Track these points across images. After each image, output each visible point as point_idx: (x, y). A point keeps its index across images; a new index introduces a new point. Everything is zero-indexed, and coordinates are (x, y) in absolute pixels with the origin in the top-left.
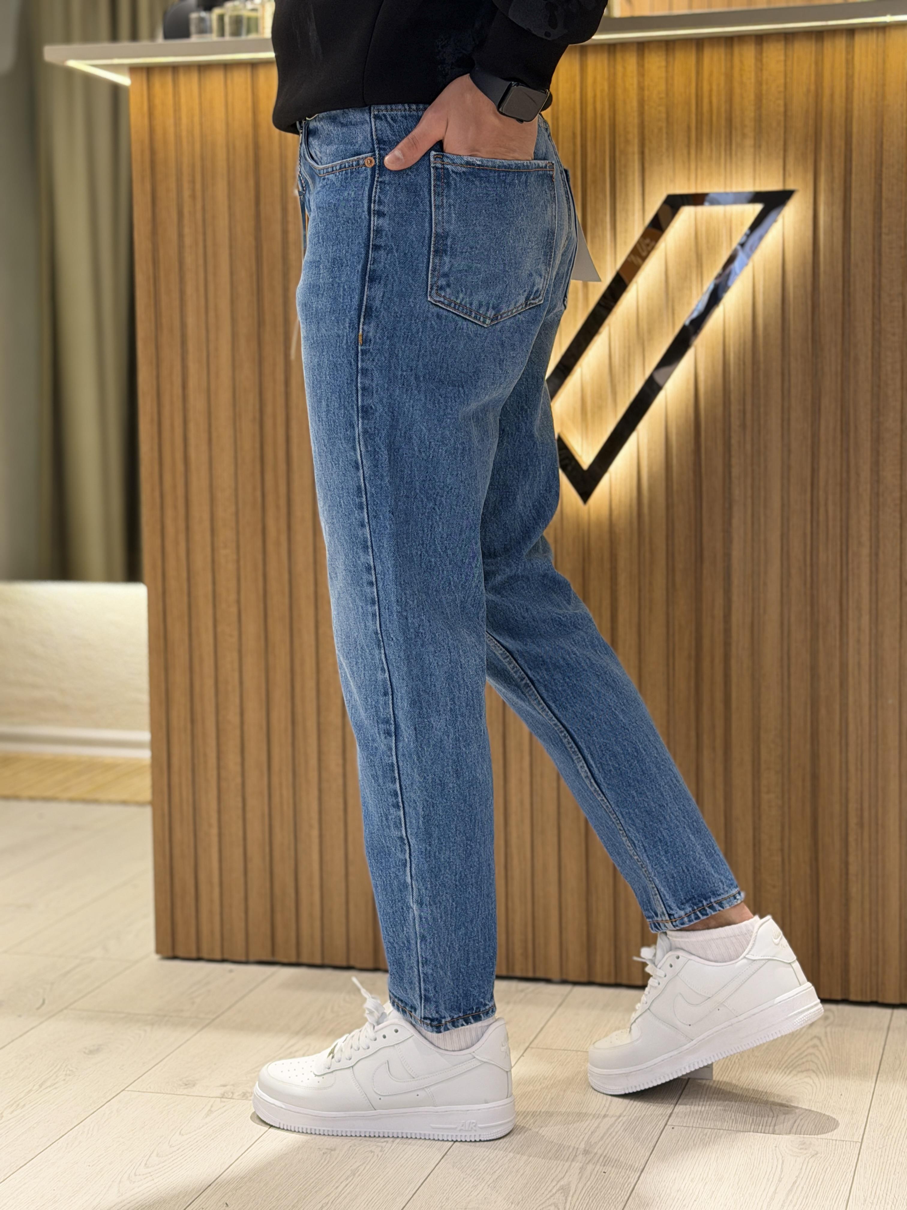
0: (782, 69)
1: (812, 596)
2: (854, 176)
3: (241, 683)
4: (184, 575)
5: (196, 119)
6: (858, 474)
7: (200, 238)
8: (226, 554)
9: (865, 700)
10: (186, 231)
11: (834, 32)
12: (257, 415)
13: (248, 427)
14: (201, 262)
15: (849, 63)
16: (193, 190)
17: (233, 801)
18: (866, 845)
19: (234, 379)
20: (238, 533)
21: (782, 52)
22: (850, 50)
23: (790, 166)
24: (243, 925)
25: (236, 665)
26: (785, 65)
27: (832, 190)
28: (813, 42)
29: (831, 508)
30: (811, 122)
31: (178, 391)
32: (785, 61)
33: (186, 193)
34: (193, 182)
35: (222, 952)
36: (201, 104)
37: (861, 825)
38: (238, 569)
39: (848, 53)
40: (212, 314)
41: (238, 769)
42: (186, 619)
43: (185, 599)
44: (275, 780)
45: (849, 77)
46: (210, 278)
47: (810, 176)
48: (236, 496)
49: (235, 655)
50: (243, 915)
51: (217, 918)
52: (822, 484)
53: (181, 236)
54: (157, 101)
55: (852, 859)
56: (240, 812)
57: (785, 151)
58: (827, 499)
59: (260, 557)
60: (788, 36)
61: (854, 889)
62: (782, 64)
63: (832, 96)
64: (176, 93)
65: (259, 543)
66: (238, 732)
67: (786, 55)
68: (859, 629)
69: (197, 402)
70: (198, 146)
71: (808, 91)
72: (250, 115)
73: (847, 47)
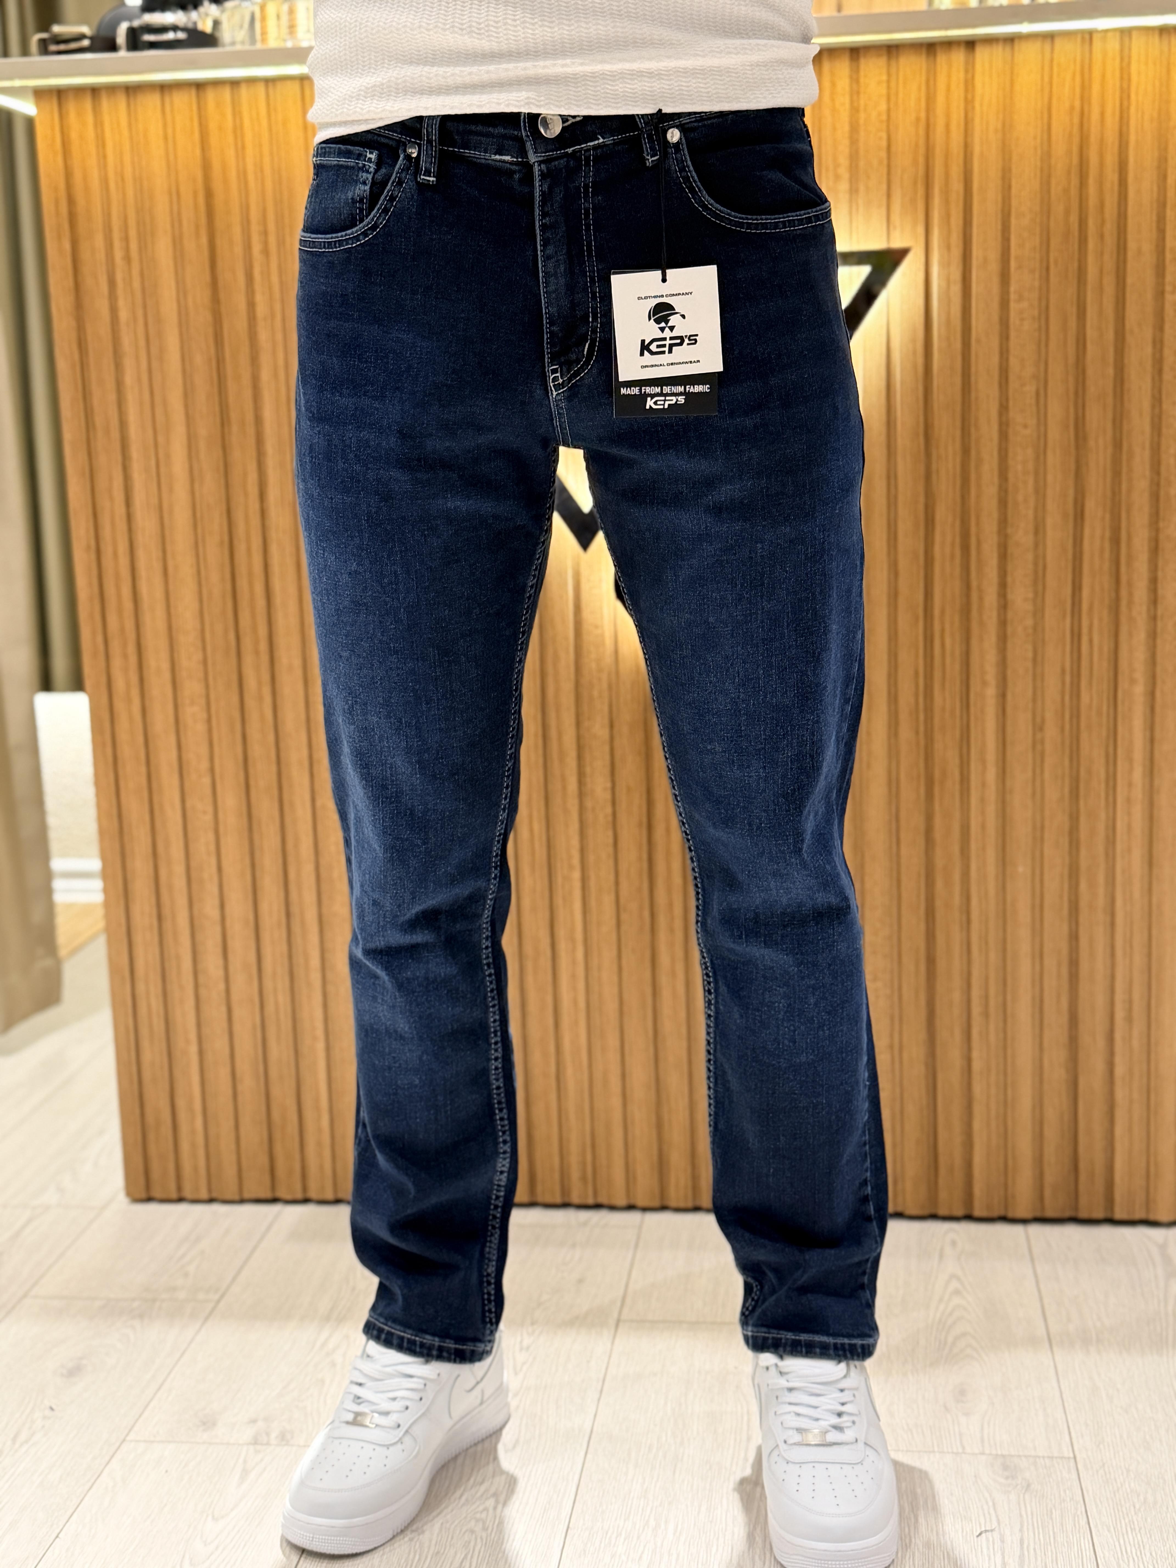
0: (884, 91)
1: (926, 747)
2: (975, 230)
3: (220, 869)
4: (140, 739)
5: (127, 158)
6: (981, 599)
7: (140, 313)
8: (193, 714)
9: (991, 869)
10: (121, 303)
11: (949, 44)
12: (226, 538)
13: (214, 554)
14: (142, 343)
15: (969, 84)
16: (127, 250)
17: (215, 1013)
18: (992, 1037)
19: (192, 493)
20: (207, 687)
21: (884, 70)
22: (970, 68)
23: (896, 218)
24: (234, 1158)
25: (212, 847)
26: (889, 87)
27: (948, 248)
28: (924, 57)
29: (948, 641)
30: (921, 160)
31: (120, 509)
32: (888, 81)
33: (118, 255)
34: (126, 239)
35: (210, 1190)
36: (131, 138)
37: (986, 1014)
38: (210, 731)
39: (967, 71)
40: (159, 410)
41: (221, 973)
42: (145, 794)
43: (143, 769)
44: (268, 984)
45: (969, 102)
46: (155, 364)
47: (921, 229)
48: (203, 641)
49: (211, 836)
50: (233, 1146)
51: (201, 1153)
52: (937, 612)
53: (114, 310)
54: (74, 135)
55: (975, 1054)
56: (225, 1024)
57: (889, 196)
58: (943, 631)
59: (237, 715)
60: (892, 50)
61: (978, 1089)
62: (885, 85)
63: (947, 126)
64: (98, 124)
65: (235, 699)
66: (218, 929)
67: (889, 75)
68: (984, 784)
69: (146, 524)
70: (130, 193)
71: (918, 119)
72: (198, 152)
73: (967, 63)
